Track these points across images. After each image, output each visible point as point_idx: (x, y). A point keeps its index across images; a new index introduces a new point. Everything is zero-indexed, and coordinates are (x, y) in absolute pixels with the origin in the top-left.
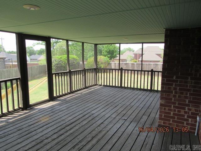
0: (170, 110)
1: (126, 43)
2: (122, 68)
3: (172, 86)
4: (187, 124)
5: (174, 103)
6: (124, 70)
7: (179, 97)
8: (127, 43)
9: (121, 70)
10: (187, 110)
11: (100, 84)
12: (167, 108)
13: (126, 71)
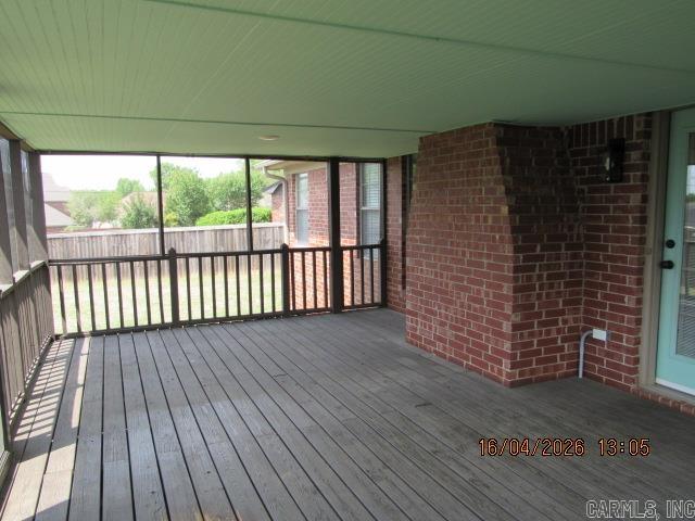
0: (532, 335)
1: (187, 155)
2: (173, 251)
3: (534, 271)
4: (562, 358)
5: (539, 315)
6: (181, 256)
7: (548, 295)
8: (193, 156)
9: (172, 257)
10: (561, 325)
11: (72, 329)
12: (526, 332)
13: (194, 262)
